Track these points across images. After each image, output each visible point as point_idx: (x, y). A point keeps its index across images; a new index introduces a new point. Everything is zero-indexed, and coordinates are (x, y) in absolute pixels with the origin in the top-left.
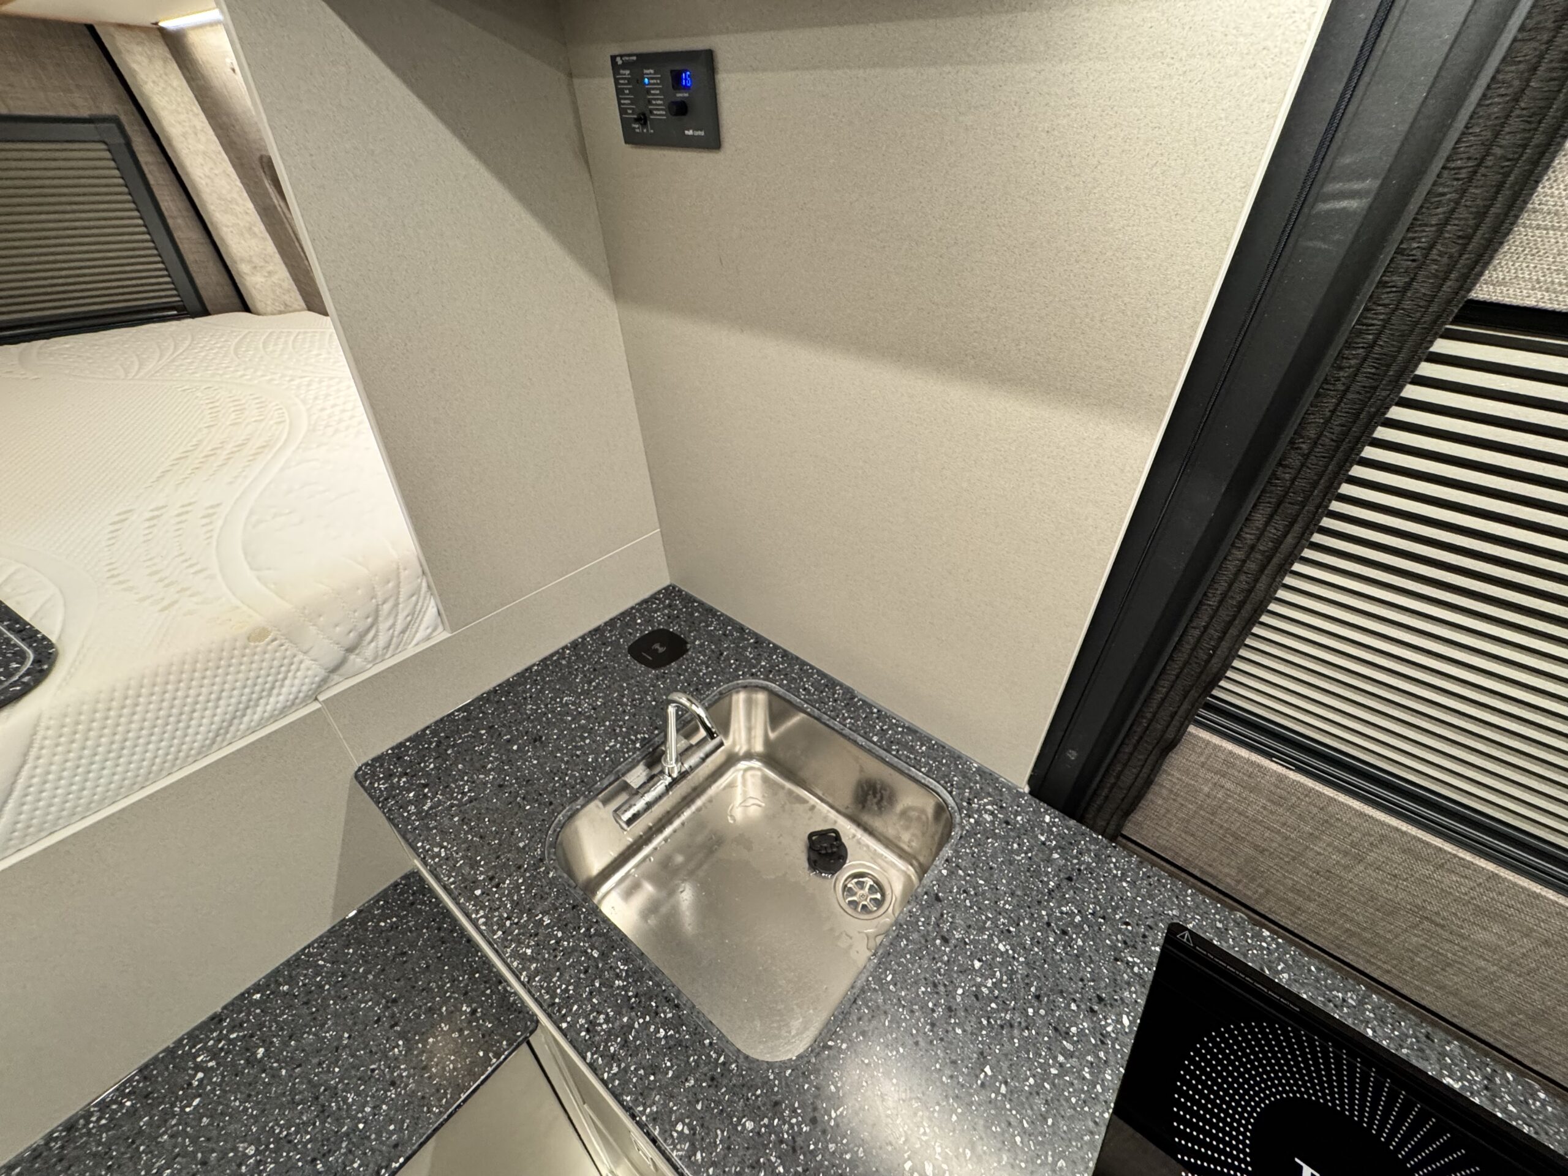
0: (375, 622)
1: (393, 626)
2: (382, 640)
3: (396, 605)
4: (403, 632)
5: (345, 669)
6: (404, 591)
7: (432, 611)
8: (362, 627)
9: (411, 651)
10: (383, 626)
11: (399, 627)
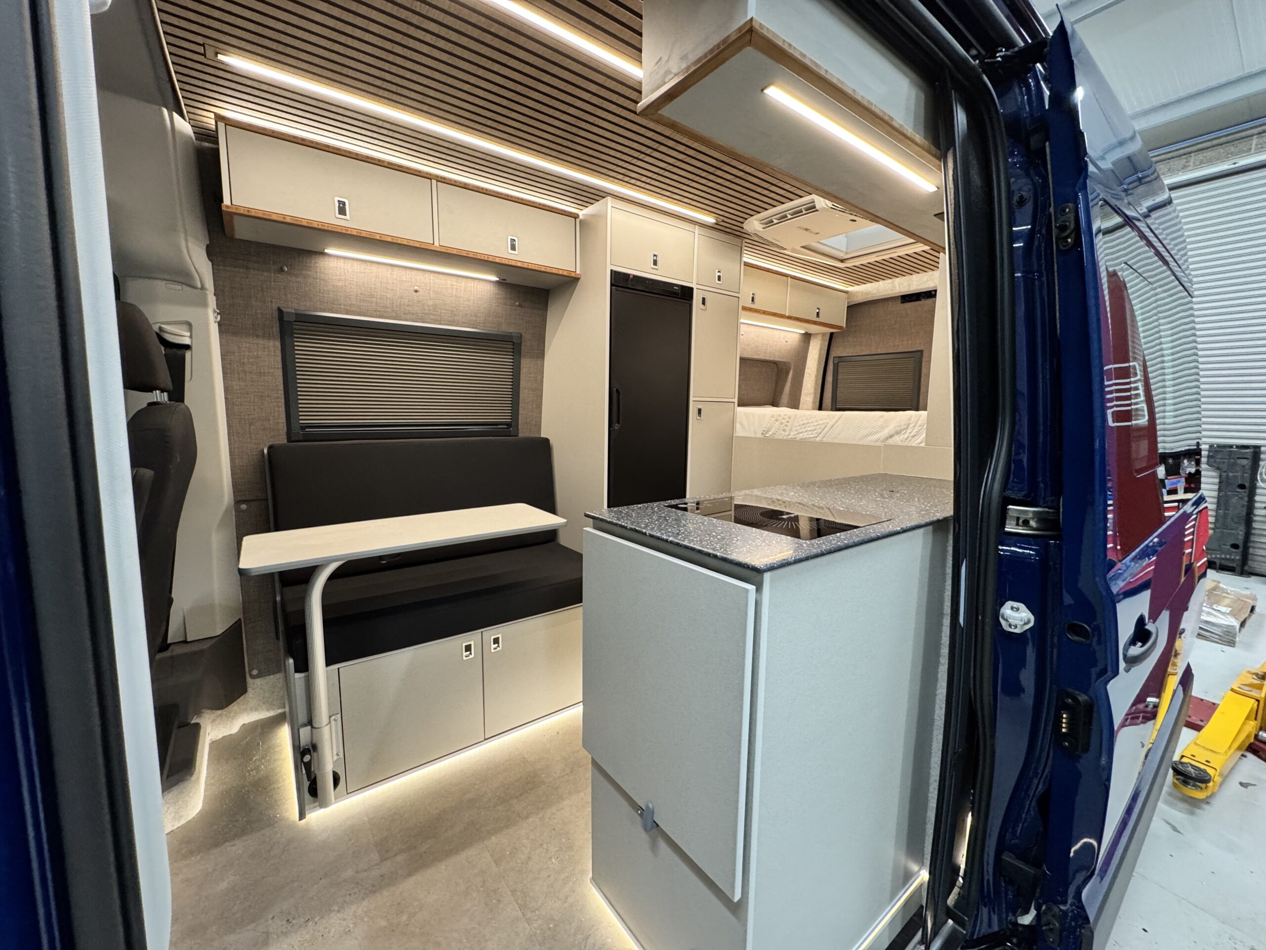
0: (907, 428)
1: (910, 433)
2: (906, 435)
3: (915, 426)
4: (913, 437)
5: (893, 439)
6: (919, 423)
7: (924, 435)
8: (903, 427)
9: (913, 445)
10: (909, 431)
11: (912, 434)
